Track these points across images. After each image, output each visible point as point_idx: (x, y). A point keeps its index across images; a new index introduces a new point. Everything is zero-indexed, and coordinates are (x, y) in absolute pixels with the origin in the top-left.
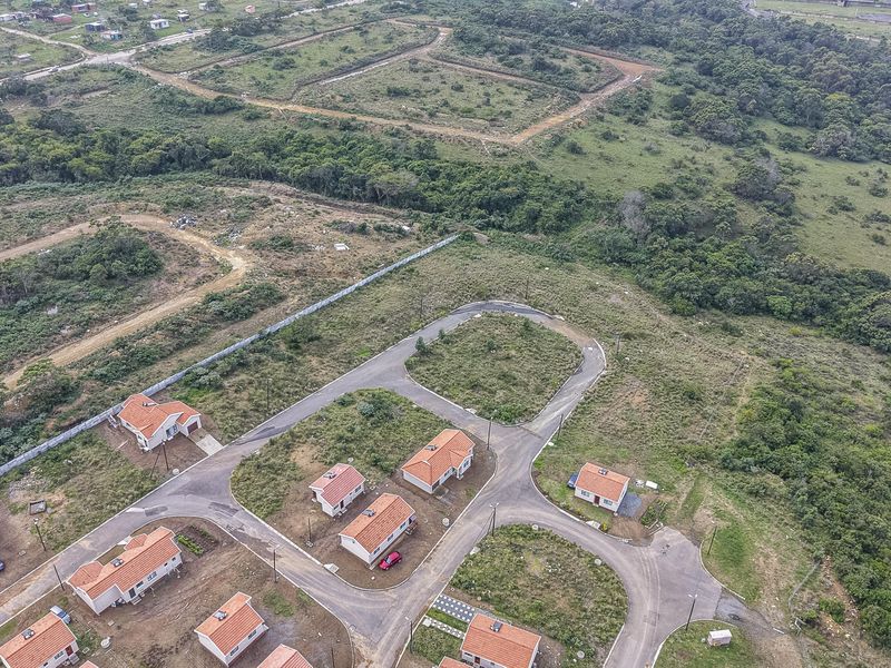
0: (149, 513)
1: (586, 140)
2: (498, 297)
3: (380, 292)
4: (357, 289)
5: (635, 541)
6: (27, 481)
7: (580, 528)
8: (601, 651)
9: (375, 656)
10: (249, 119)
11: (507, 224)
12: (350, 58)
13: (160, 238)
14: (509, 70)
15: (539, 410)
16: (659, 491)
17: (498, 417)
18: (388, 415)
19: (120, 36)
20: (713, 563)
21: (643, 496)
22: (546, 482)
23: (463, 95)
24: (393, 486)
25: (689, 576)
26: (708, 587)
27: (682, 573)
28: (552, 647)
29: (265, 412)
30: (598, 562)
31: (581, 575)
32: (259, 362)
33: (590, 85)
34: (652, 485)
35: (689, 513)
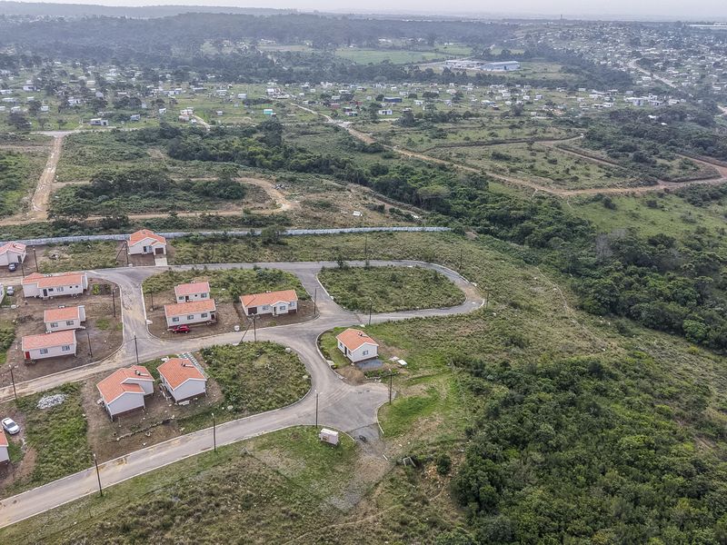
0: (98, 275)
1: (629, 205)
2: (440, 263)
3: (352, 238)
4: (341, 232)
5: (348, 380)
6: (66, 248)
7: (319, 361)
8: (246, 413)
9: (119, 361)
10: (385, 157)
11: (503, 233)
12: (490, 139)
13: (257, 189)
14: (610, 159)
15: (381, 312)
16: (403, 367)
17: (345, 304)
18: (273, 281)
19: (356, 115)
20: (387, 409)
21: (388, 364)
22: (328, 336)
23: (553, 166)
24: (230, 307)
25: (360, 409)
26: (366, 418)
27: (358, 405)
28: (217, 395)
29: (207, 259)
30: (305, 377)
31: (283, 377)
32: (235, 242)
33: (676, 177)
34: (403, 362)
35: (410, 383)
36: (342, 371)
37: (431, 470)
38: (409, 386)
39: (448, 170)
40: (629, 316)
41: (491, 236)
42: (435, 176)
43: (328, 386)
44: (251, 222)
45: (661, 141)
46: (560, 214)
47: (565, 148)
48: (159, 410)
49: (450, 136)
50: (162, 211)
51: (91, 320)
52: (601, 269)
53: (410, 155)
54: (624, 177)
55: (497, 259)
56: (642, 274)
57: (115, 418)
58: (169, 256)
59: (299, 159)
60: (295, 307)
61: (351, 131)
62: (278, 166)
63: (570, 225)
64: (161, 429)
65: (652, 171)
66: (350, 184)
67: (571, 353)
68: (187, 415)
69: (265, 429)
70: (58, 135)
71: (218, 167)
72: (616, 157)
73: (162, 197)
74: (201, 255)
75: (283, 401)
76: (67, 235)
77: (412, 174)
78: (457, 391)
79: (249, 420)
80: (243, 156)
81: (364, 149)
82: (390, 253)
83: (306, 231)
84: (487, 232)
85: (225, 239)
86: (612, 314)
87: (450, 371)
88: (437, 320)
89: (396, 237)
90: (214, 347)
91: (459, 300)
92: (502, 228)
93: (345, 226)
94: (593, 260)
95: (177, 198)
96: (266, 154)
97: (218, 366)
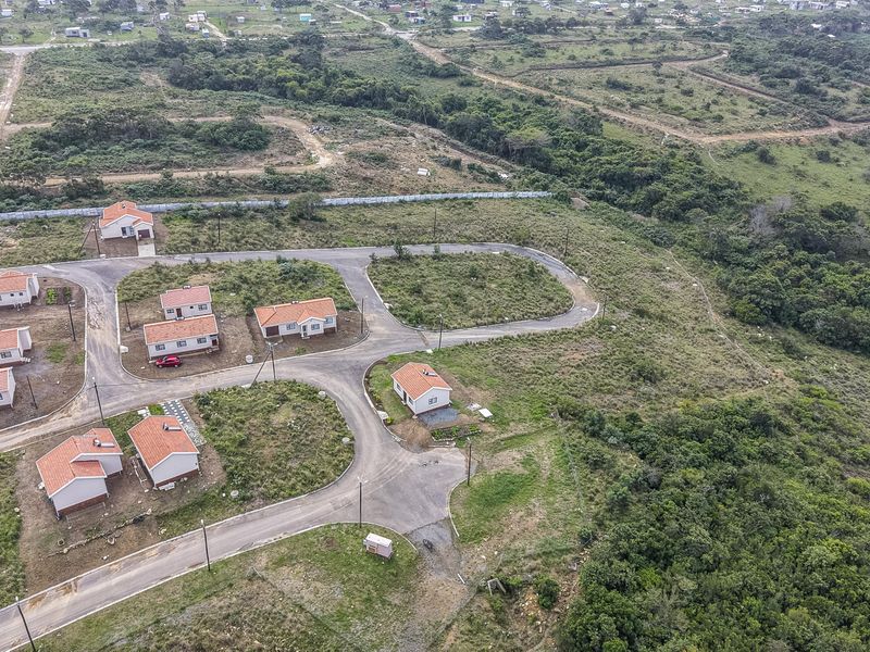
0: (55, 272)
1: (792, 157)
2: (537, 247)
3: (417, 209)
4: (401, 201)
5: (407, 444)
6: (10, 229)
7: (366, 412)
8: (258, 501)
9: (77, 414)
10: (462, 84)
11: (621, 199)
12: (603, 58)
13: (286, 134)
14: (764, 89)
15: (455, 328)
16: (487, 420)
17: (405, 316)
18: (302, 279)
19: (423, 22)
20: (464, 494)
21: (464, 416)
22: (380, 371)
23: (687, 98)
24: (241, 321)
25: (425, 492)
26: (433, 509)
27: (421, 486)
28: (216, 473)
29: (212, 246)
30: (346, 440)
31: (313, 440)
32: (252, 218)
33: (854, 115)
34: (486, 413)
35: (497, 448)
36: (399, 428)
37: (529, 601)
38: (495, 452)
39: (548, 104)
40: (797, 326)
41: (606, 204)
42: (530, 113)
43: (376, 455)
44: (276, 186)
45: (833, 62)
46: (700, 171)
47: (703, 72)
48: (133, 499)
49: (550, 53)
50: (153, 169)
51: (40, 346)
52: (757, 254)
53: (495, 80)
54: (784, 115)
55: (615, 240)
56: (815, 265)
57: (63, 515)
58: (157, 241)
59: (347, 87)
60: (333, 324)
61: (416, 45)
62: (318, 97)
63: (714, 188)
64: (131, 531)
65: (822, 106)
66: (415, 125)
67: (721, 388)
68: (172, 506)
69: (284, 530)
70: (21, 51)
71: (235, 99)
72: (772, 86)
73: (154, 147)
74: (202, 238)
75: (312, 482)
76: (14, 210)
77: (499, 110)
78: (563, 463)
79: (262, 516)
80: (270, 83)
81: (434, 73)
82: (468, 233)
83: (351, 200)
84: (601, 198)
85: (238, 214)
86: (774, 324)
87: (554, 427)
88: (534, 340)
89: (477, 207)
90: (214, 392)
91: (564, 306)
92: (622, 193)
93: (406, 191)
94: (745, 241)
95: (175, 149)
96: (300, 81)
97: (219, 423)
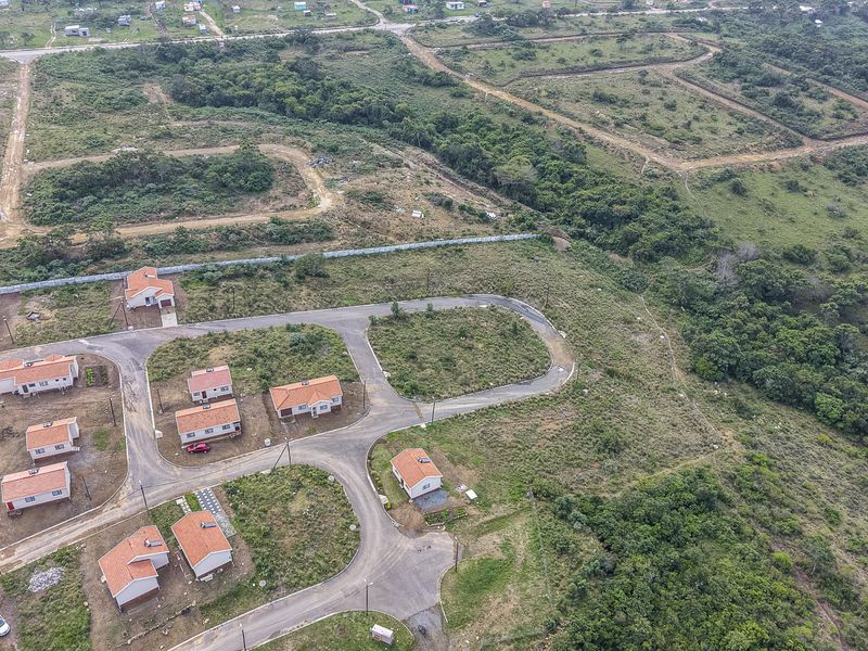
0: (90, 348)
1: (762, 187)
2: (521, 298)
3: (413, 259)
4: (397, 250)
5: (405, 529)
6: (44, 299)
7: (369, 496)
8: (283, 590)
9: (125, 504)
10: (454, 96)
11: (601, 238)
12: (591, 60)
13: (288, 169)
14: (745, 100)
15: (446, 398)
16: (472, 502)
17: (402, 387)
18: (311, 348)
19: (417, 11)
20: (452, 580)
21: (453, 499)
22: (381, 451)
23: (670, 113)
24: (258, 399)
25: (420, 579)
26: (426, 595)
27: (416, 573)
28: (246, 566)
29: (228, 312)
30: (353, 527)
31: (326, 529)
32: (262, 277)
33: (828, 132)
34: (472, 494)
35: (480, 532)
36: (397, 512)
38: (478, 536)
39: (535, 122)
40: (750, 381)
41: (586, 242)
42: (518, 135)
43: (380, 541)
44: (284, 235)
45: (814, 66)
46: (675, 209)
47: (687, 77)
48: (178, 590)
49: (541, 54)
50: (167, 219)
51: (86, 434)
52: (722, 302)
53: (487, 90)
54: (761, 133)
55: (592, 286)
57: (124, 608)
58: (178, 309)
59: (343, 103)
60: (340, 403)
61: (410, 43)
62: (315, 113)
63: (686, 229)
64: (180, 622)
65: (797, 121)
66: (409, 149)
67: (676, 456)
68: (212, 598)
69: (305, 618)
71: (239, 121)
72: (752, 97)
73: (165, 191)
74: (218, 303)
75: (326, 572)
76: (46, 279)
77: (490, 129)
78: (535, 548)
79: (286, 604)
80: (269, 97)
81: (426, 82)
82: (459, 285)
83: (352, 252)
84: (582, 235)
85: (249, 273)
86: (730, 380)
87: (530, 509)
88: (514, 408)
89: (467, 256)
90: (239, 481)
91: (538, 365)
92: (600, 231)
93: (401, 237)
94: (712, 286)
95: (185, 194)
96: (298, 95)
97: (245, 514)
